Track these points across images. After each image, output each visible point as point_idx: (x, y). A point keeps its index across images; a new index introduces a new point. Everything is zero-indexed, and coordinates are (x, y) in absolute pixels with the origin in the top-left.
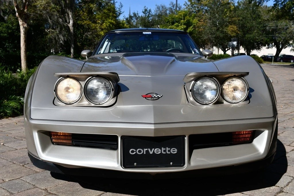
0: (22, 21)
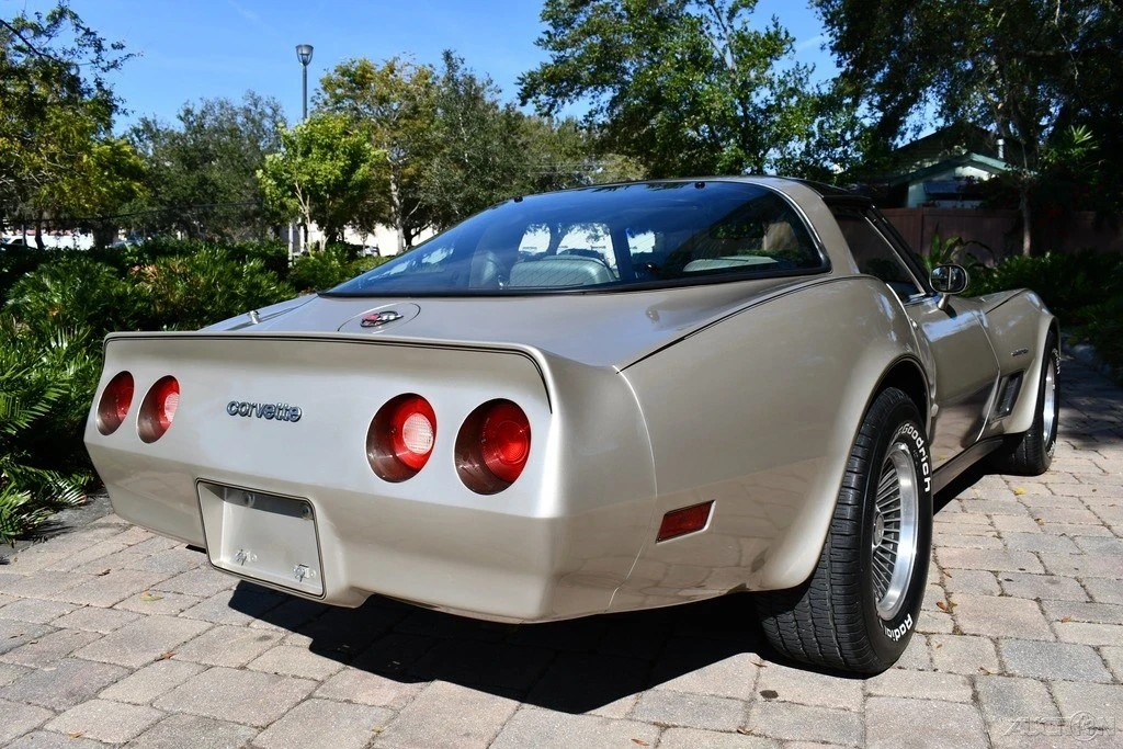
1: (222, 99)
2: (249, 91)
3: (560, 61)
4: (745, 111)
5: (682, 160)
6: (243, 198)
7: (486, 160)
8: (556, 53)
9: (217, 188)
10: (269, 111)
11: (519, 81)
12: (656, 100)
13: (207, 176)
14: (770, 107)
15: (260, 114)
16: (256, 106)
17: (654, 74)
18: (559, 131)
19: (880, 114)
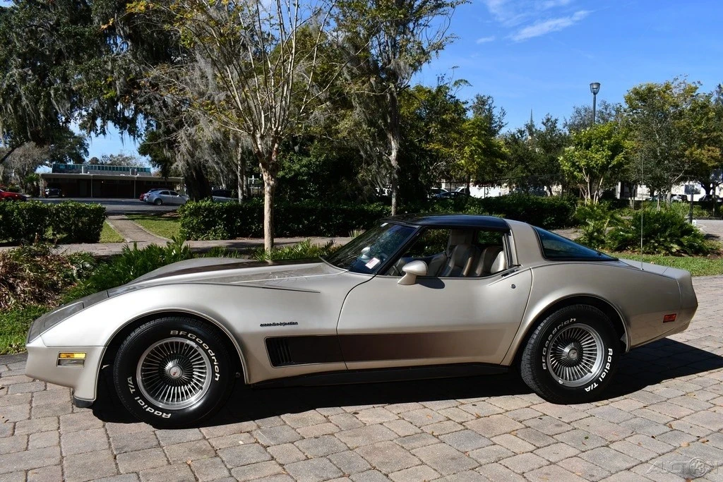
2: (602, 101)
15: (608, 114)
16: (606, 109)
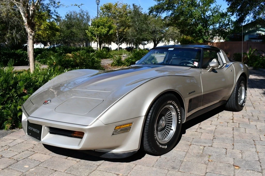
0: (30, 29)
1: (74, 11)
3: (159, 4)
4: (204, 16)
5: (188, 29)
6: (81, 36)
7: (142, 29)
8: (158, 2)
9: (75, 33)
10: (86, 14)
11: (149, 9)
12: (182, 13)
13: (72, 30)
14: (210, 16)
15: (83, 14)
16: (82, 12)
17: (181, 7)
18: (157, 19)
19: (239, 17)
